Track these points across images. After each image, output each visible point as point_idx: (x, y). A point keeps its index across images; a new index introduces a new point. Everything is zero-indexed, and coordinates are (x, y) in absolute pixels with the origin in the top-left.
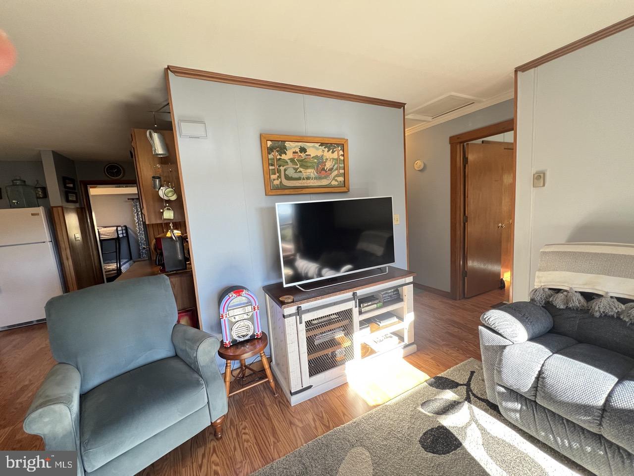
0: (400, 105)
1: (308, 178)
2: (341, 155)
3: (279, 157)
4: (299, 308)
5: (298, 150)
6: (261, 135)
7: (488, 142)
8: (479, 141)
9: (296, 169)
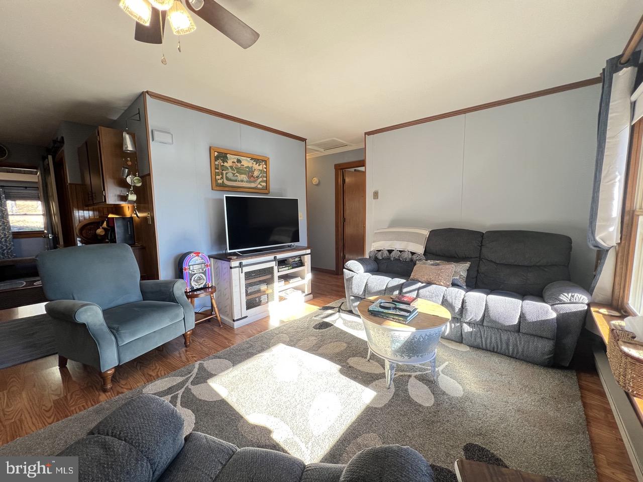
0: (303, 140)
1: (242, 181)
2: (265, 168)
3: (222, 164)
4: (240, 263)
5: (236, 161)
6: (210, 148)
7: (359, 171)
8: (353, 170)
9: (234, 174)
